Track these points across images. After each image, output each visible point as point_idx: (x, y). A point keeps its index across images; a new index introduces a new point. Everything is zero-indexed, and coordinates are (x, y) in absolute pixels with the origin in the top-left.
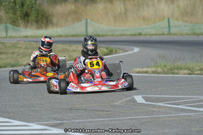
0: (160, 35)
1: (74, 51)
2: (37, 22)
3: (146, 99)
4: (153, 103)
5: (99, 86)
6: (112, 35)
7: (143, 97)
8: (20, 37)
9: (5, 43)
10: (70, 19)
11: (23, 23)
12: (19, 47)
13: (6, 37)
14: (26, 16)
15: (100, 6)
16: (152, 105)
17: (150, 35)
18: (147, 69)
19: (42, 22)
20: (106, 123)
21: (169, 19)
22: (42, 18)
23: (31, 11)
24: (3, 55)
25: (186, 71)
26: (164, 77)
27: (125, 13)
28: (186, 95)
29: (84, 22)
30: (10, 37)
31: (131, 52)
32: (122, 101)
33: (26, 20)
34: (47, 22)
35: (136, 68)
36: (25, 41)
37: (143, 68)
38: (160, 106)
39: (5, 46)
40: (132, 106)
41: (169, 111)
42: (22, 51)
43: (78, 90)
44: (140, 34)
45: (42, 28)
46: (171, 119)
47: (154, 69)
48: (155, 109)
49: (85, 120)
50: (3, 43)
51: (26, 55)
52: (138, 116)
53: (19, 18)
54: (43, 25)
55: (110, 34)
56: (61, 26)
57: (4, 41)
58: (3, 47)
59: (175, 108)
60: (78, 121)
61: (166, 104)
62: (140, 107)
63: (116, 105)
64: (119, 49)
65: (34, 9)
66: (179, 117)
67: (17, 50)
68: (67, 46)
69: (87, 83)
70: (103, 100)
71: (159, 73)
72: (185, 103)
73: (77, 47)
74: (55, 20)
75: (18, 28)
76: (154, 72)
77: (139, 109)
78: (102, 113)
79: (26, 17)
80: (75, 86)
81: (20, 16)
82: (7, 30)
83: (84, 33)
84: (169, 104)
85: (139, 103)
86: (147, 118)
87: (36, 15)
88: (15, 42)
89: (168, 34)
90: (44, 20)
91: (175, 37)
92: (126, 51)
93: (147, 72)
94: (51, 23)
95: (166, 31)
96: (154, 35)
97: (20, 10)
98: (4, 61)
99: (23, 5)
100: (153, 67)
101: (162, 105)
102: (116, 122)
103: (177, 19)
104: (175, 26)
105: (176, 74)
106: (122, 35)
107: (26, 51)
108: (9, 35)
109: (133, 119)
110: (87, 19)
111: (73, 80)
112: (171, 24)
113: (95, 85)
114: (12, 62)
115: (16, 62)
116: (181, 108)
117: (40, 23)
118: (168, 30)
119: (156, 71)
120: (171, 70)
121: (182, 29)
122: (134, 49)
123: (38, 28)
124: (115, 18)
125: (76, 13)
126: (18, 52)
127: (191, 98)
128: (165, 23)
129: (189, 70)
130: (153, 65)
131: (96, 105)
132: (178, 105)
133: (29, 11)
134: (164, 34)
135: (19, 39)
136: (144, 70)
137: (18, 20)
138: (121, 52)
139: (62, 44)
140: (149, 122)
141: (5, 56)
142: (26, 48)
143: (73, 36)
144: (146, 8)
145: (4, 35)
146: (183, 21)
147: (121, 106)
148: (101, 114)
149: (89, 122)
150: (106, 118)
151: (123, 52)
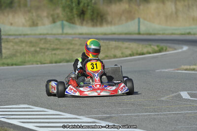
1: (126, 48)
2: (92, 20)
3: (191, 95)
6: (163, 34)
7: (188, 93)
8: (75, 34)
10: (123, 18)
11: (80, 21)
13: (62, 34)
14: (82, 14)
15: (153, 6)
16: (196, 100)
18: (194, 67)
19: (97, 20)
22: (97, 17)
23: (87, 9)
24: (58, 51)
27: (176, 13)
29: (136, 21)
30: (66, 34)
31: (180, 50)
32: (168, 97)
33: (82, 18)
34: (102, 20)
35: (184, 65)
36: (79, 38)
37: (190, 65)
39: (61, 42)
40: (178, 102)
42: (77, 47)
44: (189, 33)
45: (97, 26)
49: (133, 114)
50: (57, 39)
52: (182, 111)
53: (76, 16)
54: (98, 24)
55: (161, 32)
56: (115, 24)
57: (60, 38)
58: (59, 43)
60: (126, 115)
62: (185, 103)
63: (163, 100)
64: (170, 47)
65: (89, 7)
67: (72, 47)
68: (119, 44)
70: (151, 96)
73: (130, 45)
74: (109, 19)
77: (185, 104)
78: (149, 108)
79: (82, 16)
81: (77, 14)
83: (137, 31)
85: (184, 99)
86: (191, 113)
87: (91, 13)
88: (70, 38)
90: (99, 18)
92: (175, 49)
97: (77, 9)
98: (59, 57)
99: (79, 3)
106: (173, 34)
107: (80, 47)
108: (65, 31)
109: (178, 113)
110: (139, 19)
114: (67, 58)
115: (71, 58)
117: (95, 21)
122: (182, 48)
123: (93, 26)
124: (166, 17)
125: (129, 12)
126: (73, 48)
133: (85, 9)
135: (74, 36)
136: (192, 67)
137: (74, 17)
139: (115, 41)
140: (193, 116)
141: (61, 52)
142: (81, 45)
143: (126, 34)
145: (60, 31)
147: (167, 101)
148: (147, 109)
150: (152, 112)
151: (173, 50)
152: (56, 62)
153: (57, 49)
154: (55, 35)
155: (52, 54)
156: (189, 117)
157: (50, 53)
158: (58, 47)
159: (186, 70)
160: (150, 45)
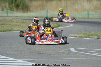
0: (84, 18)
2: (23, 9)
3: (76, 50)
4: (80, 52)
5: (50, 41)
7: (74, 49)
8: (14, 17)
9: (6, 19)
10: (39, 8)
11: (16, 10)
12: (13, 22)
15: (54, 3)
16: (79, 53)
17: (78, 18)
18: (77, 35)
19: (25, 9)
20: (56, 61)
21: (88, 10)
22: (25, 8)
24: (5, 25)
25: (96, 37)
26: (85, 39)
27: (67, 7)
28: (96, 48)
30: (9, 16)
31: (69, 26)
32: (64, 50)
33: (17, 8)
34: (28, 9)
35: (71, 34)
36: (16, 19)
37: (74, 34)
38: (83, 53)
39: (6, 21)
40: (69, 53)
41: (87, 56)
42: (15, 24)
43: (40, 43)
45: (25, 12)
46: (88, 60)
47: (80, 35)
48: (80, 55)
49: (46, 59)
50: (5, 19)
51: (16, 26)
52: (71, 58)
54: (26, 11)
56: (34, 12)
57: (6, 18)
58: (5, 21)
59: (90, 55)
60: (42, 59)
61: (86, 53)
62: (73, 54)
63: (61, 52)
64: (63, 25)
66: (92, 59)
67: (12, 23)
69: (45, 40)
70: (55, 50)
71: (83, 37)
72: (95, 53)
74: (31, 9)
75: (13, 12)
76: (80, 37)
78: (54, 56)
79: (17, 7)
80: (39, 41)
81: (14, 6)
82: (7, 13)
83: (46, 16)
84: (87, 53)
85: (73, 52)
86: (76, 59)
88: (11, 19)
89: (87, 18)
91: (91, 19)
92: (66, 26)
93: (76, 37)
94: (29, 10)
95: (86, 16)
96: (80, 18)
97: (14, 4)
98: (5, 28)
99: (16, 1)
100: (80, 34)
101: (84, 53)
102: (61, 61)
103: (92, 11)
104: (91, 14)
105: (91, 38)
107: (16, 23)
108: (8, 15)
109: (69, 59)
110: (47, 9)
111: (38, 38)
112: (89, 13)
113: (49, 41)
114: (10, 29)
115: (11, 29)
116: (93, 55)
117: (24, 10)
118: (87, 16)
119: (81, 36)
120: (89, 36)
121: (94, 16)
122: (70, 25)
123: (23, 12)
125: (42, 6)
126: (13, 24)
127: (98, 50)
128: (86, 12)
129: (97, 36)
130: (79, 33)
131: (51, 52)
132: (92, 53)
133: (19, 4)
134: (85, 18)
135: (13, 18)
136: (75, 35)
137: (13, 8)
138: (64, 26)
140: (77, 61)
141: (6, 26)
142: (17, 22)
144: (77, 5)
145: (6, 15)
146: (95, 12)
147: (63, 53)
148: (53, 56)
149: (47, 60)
150: (56, 58)
151: (65, 26)
152: (4, 31)
153: (4, 24)
154: (3, 17)
155: (1, 27)
156: (75, 61)
157: (1, 26)
158: (5, 23)
159: (72, 36)
160: (53, 23)
